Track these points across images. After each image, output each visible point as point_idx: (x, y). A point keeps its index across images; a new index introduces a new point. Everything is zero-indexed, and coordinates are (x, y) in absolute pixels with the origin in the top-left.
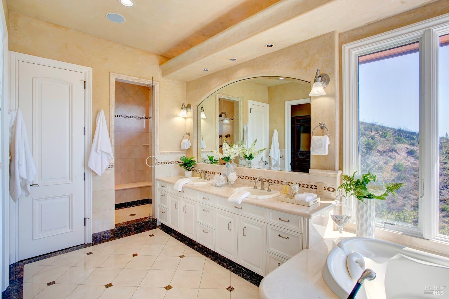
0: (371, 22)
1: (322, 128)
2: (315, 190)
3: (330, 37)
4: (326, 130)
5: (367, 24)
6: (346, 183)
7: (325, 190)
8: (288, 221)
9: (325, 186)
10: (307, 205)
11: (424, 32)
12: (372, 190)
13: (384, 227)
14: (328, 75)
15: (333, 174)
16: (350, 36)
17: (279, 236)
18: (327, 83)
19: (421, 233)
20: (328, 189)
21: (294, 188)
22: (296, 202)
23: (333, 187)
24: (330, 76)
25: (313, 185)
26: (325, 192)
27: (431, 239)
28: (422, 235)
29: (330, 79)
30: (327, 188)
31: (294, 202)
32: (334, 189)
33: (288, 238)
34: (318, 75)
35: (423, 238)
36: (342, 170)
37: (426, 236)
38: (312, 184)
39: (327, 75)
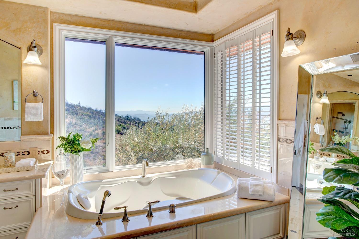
0: (77, 14)
1: (34, 95)
2: (29, 156)
3: (44, 12)
4: (39, 98)
5: (74, 14)
6: (63, 143)
7: (39, 153)
8: (17, 189)
9: (39, 150)
10: (32, 169)
11: (109, 37)
12: (84, 145)
13: (86, 173)
14: (42, 46)
15: (48, 137)
16: (60, 18)
17: (5, 208)
18: (40, 53)
19: (107, 169)
20: (42, 152)
21: (10, 156)
22: (18, 170)
23: (47, 149)
24: (43, 48)
25: (25, 152)
26: (39, 155)
27: (113, 171)
28: (108, 170)
29: (43, 51)
30: (40, 151)
31: (16, 170)
32: (48, 151)
33: (17, 206)
34: (34, 45)
35: (109, 172)
36: (53, 134)
37: (110, 170)
38: (23, 151)
39: (40, 46)
